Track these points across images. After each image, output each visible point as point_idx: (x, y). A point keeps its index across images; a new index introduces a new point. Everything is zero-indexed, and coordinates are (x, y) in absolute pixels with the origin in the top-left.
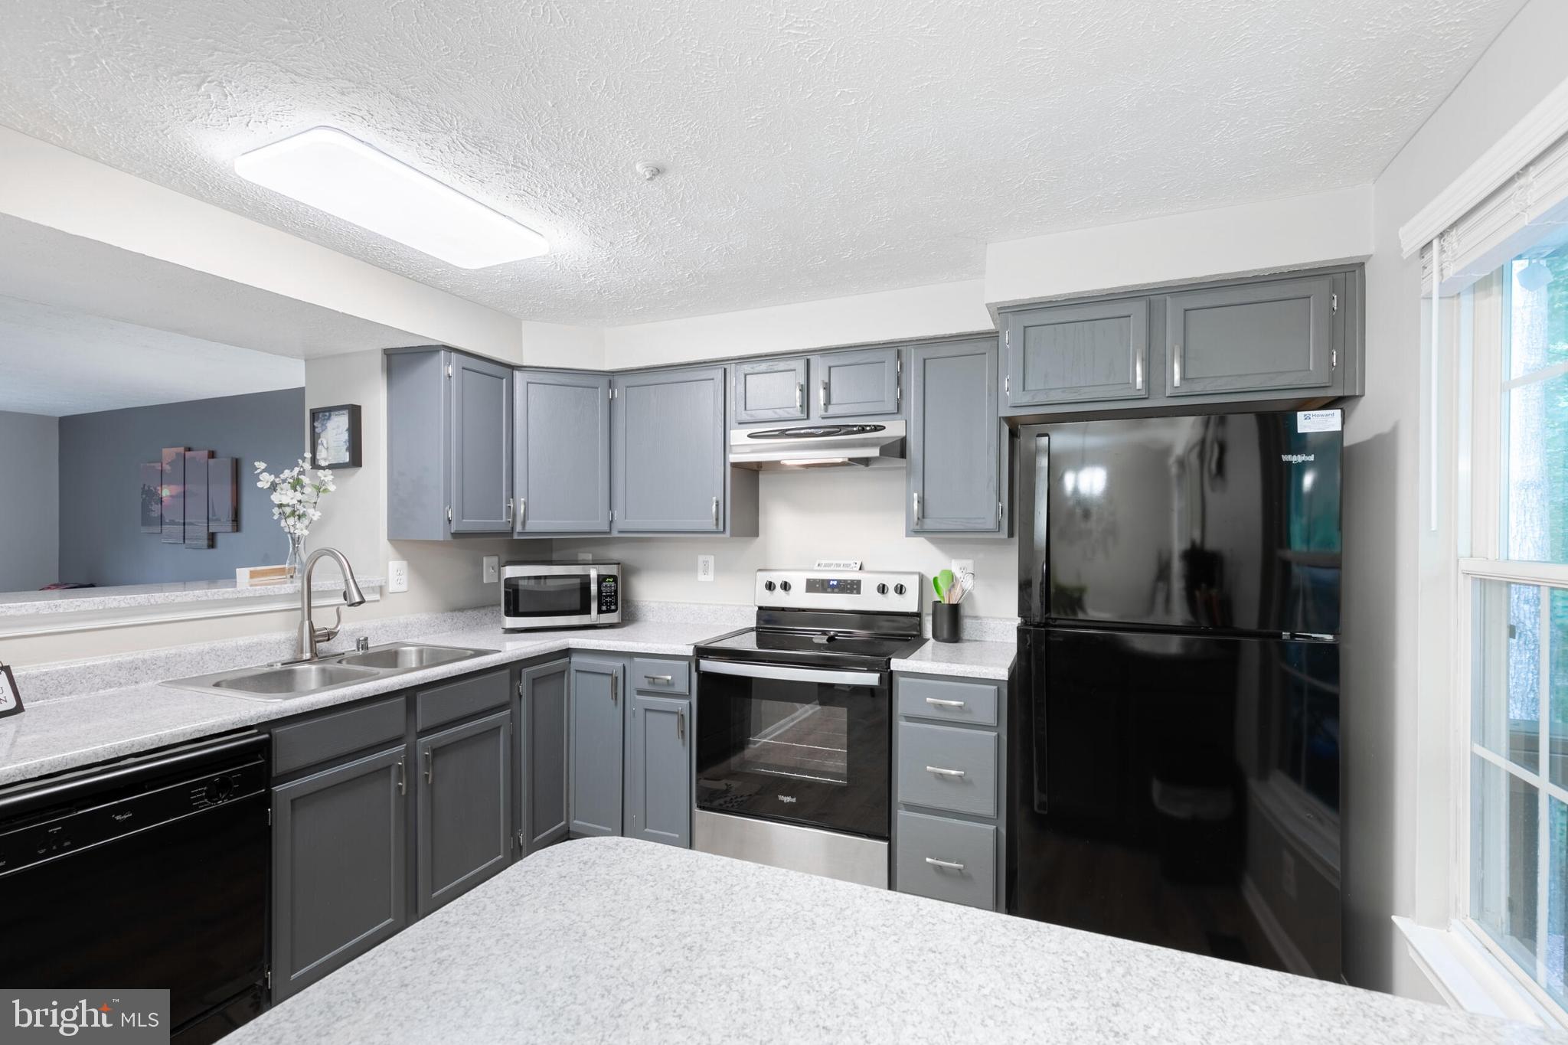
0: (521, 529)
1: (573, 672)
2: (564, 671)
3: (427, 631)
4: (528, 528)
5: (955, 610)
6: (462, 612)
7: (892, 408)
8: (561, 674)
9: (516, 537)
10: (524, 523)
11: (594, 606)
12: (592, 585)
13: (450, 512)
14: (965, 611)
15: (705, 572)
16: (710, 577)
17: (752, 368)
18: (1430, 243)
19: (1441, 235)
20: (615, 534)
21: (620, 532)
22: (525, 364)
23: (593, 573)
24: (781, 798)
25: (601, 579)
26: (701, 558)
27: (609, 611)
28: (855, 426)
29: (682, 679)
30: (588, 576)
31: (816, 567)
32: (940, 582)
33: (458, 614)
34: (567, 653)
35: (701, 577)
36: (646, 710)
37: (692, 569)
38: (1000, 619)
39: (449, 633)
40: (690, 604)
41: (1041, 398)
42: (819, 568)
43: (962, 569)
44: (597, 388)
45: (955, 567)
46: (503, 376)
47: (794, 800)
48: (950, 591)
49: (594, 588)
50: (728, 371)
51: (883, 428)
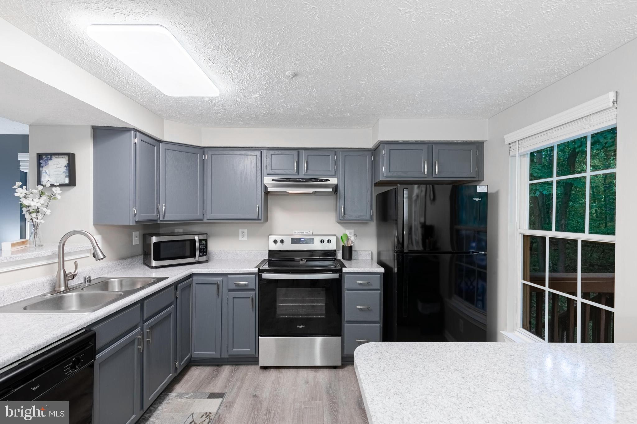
0: (162, 218)
1: (194, 284)
2: (190, 285)
3: (111, 271)
4: (166, 218)
5: (350, 248)
6: (126, 259)
7: (333, 173)
8: (190, 286)
9: (159, 222)
10: (164, 216)
11: (197, 253)
12: (196, 244)
13: (135, 211)
14: (353, 249)
15: (243, 236)
16: (245, 238)
17: (275, 152)
18: (516, 142)
19: (519, 141)
20: (205, 220)
21: (208, 220)
22: (165, 140)
23: (197, 238)
24: (298, 326)
25: (200, 241)
26: (241, 231)
27: (203, 255)
28: (318, 179)
29: (253, 283)
30: (195, 240)
31: (294, 234)
32: (343, 238)
33: (124, 261)
34: (191, 276)
35: (241, 238)
36: (234, 298)
37: (236, 235)
38: (364, 251)
39: (121, 271)
40: (236, 250)
41: (395, 175)
42: (296, 234)
43: (350, 233)
44: (198, 154)
45: (348, 232)
46: (154, 145)
47: (304, 326)
48: (347, 241)
49: (197, 244)
50: (263, 152)
51: (329, 180)
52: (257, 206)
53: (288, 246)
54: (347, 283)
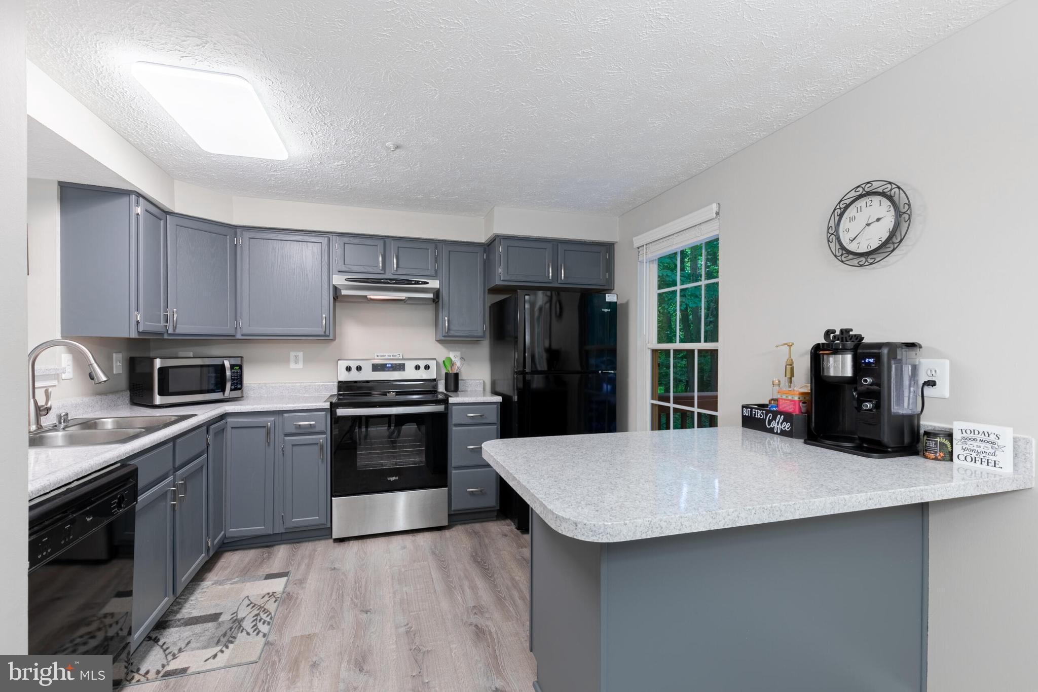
0: (172, 331)
1: (229, 429)
2: (223, 429)
3: (87, 410)
4: (178, 331)
5: (456, 375)
7: (433, 273)
8: (222, 430)
9: (166, 337)
10: (175, 328)
11: (228, 386)
12: (227, 372)
13: (139, 317)
14: (460, 378)
15: (296, 362)
16: (300, 365)
17: (350, 240)
18: (643, 246)
19: (646, 245)
20: (239, 336)
21: (242, 335)
22: (176, 211)
23: (227, 364)
24: (389, 479)
25: (232, 367)
26: (292, 354)
27: (236, 389)
28: (413, 281)
29: (323, 423)
30: (223, 365)
31: (376, 357)
32: (446, 363)
33: (104, 397)
34: (223, 417)
35: (293, 366)
36: (293, 445)
37: (287, 361)
38: (474, 380)
40: (285, 383)
41: (514, 278)
42: (378, 358)
43: (455, 356)
44: (227, 236)
45: (452, 355)
46: (160, 217)
47: (397, 478)
48: (452, 367)
49: (228, 373)
50: (331, 239)
51: (428, 283)
52: (324, 315)
53: (368, 375)
54: (455, 417)
